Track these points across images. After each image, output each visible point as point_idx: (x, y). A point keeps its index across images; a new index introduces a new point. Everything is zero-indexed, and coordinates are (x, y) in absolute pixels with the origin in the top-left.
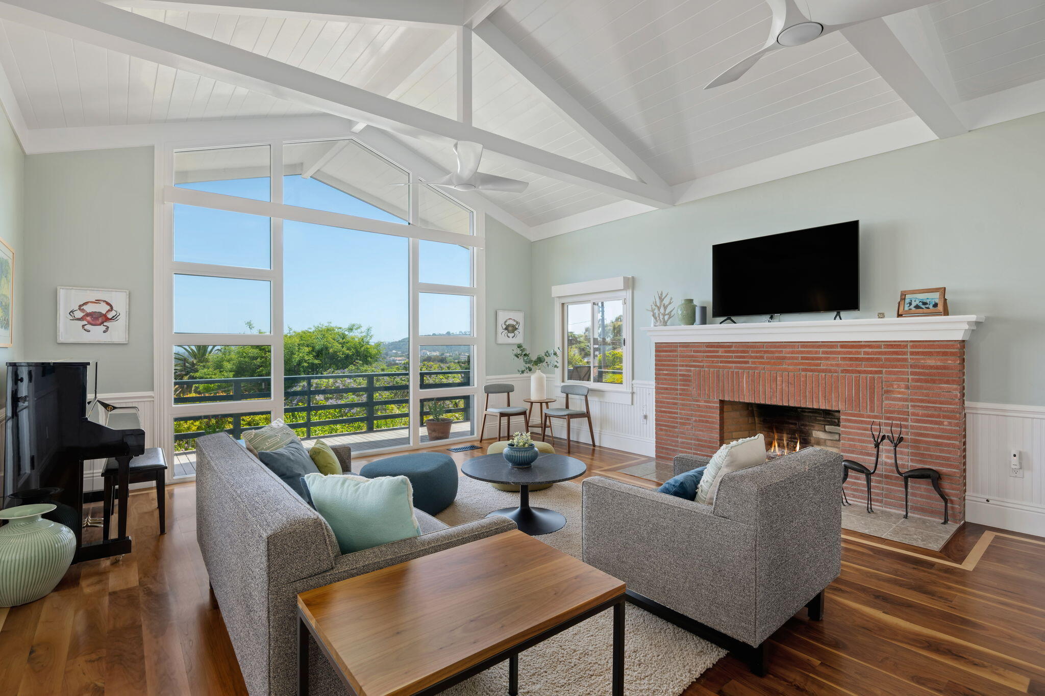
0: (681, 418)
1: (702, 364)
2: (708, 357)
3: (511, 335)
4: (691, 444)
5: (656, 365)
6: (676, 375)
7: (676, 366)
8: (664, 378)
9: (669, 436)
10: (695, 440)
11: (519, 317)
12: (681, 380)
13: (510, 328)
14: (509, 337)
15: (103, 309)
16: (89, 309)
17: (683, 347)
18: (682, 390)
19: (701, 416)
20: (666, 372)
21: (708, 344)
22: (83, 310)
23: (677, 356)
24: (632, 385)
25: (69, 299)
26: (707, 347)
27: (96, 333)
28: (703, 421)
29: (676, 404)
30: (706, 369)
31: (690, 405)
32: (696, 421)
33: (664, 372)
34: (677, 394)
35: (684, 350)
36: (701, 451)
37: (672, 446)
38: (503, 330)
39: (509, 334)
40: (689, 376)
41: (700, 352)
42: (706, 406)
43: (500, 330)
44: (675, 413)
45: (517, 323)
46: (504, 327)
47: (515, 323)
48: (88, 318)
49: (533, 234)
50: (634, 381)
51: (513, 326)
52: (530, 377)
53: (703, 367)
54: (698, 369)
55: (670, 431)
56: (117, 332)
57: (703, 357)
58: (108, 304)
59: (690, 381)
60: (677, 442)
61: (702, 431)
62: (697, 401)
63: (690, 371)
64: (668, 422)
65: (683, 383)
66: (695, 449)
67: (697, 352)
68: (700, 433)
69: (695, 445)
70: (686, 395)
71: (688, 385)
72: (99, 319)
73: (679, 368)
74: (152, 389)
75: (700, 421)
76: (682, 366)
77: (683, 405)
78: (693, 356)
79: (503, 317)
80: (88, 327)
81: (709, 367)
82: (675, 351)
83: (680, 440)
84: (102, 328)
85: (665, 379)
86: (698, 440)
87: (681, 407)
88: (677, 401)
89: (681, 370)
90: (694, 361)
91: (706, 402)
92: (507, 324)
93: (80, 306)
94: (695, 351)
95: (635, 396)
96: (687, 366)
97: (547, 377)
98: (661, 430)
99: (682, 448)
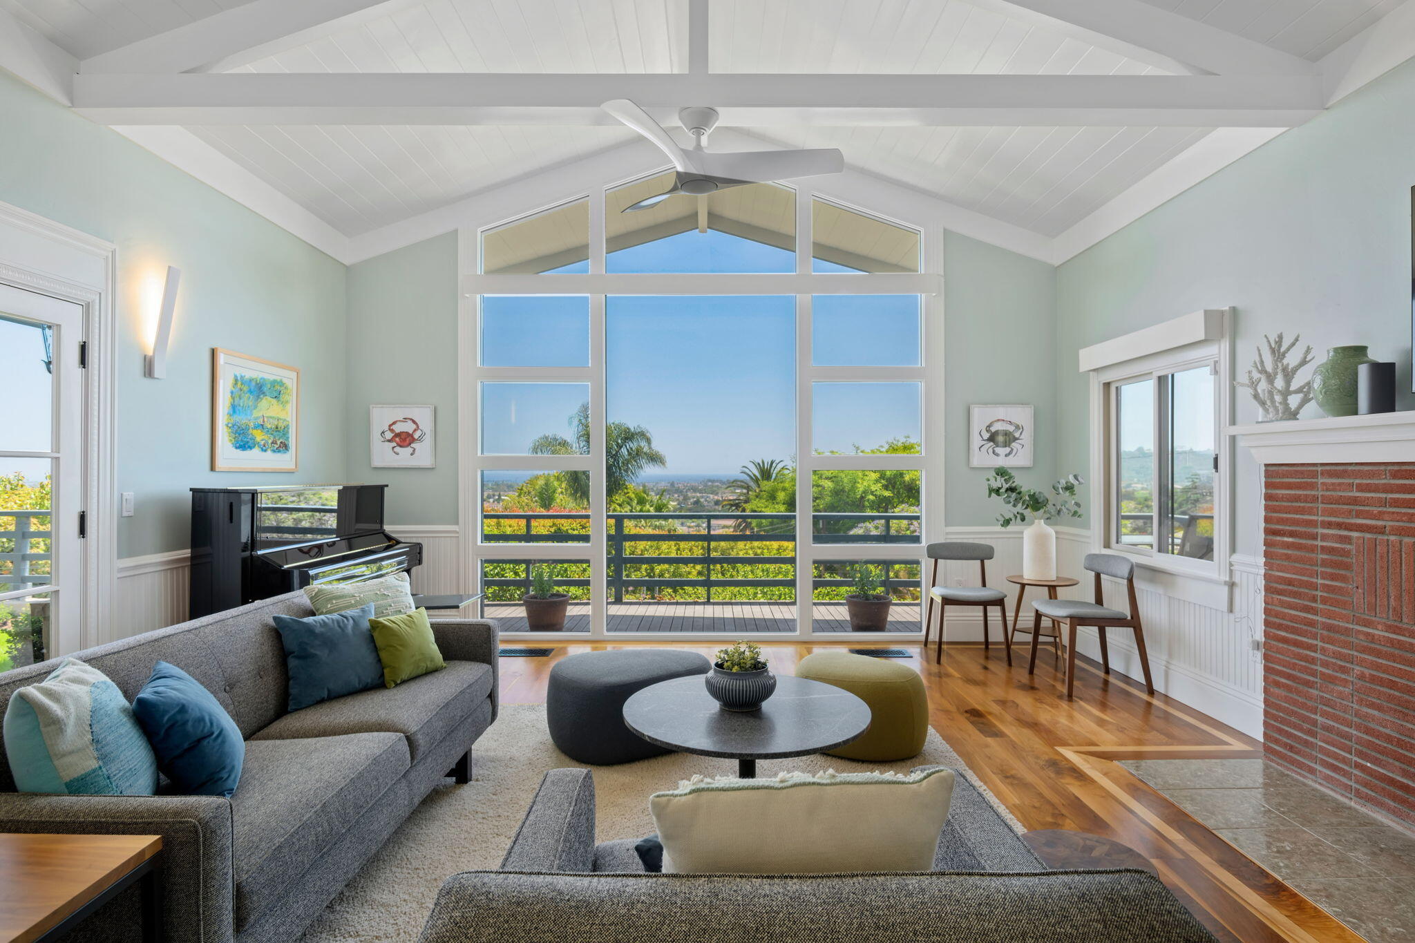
0: (1325, 664)
1: (1380, 523)
2: (1396, 503)
3: (1002, 451)
4: (1348, 737)
5: (1267, 520)
6: (1313, 549)
7: (1313, 524)
8: (1286, 554)
9: (1295, 703)
10: (1358, 727)
11: (1022, 416)
12: (1324, 563)
13: (1000, 439)
14: (997, 455)
15: (408, 427)
16: (398, 428)
17: (1331, 474)
18: (1327, 588)
19: (1378, 667)
20: (1290, 540)
21: (1396, 468)
22: (392, 431)
23: (1315, 499)
24: (1231, 565)
25: (382, 418)
26: (1395, 475)
27: (404, 457)
28: (1381, 682)
29: (1312, 624)
30: (1392, 538)
31: (1347, 632)
32: (1362, 677)
33: (1286, 539)
34: (1314, 599)
35: (1333, 484)
36: (1375, 761)
37: (1301, 729)
38: (984, 442)
39: (998, 450)
40: (1346, 553)
41: (1375, 489)
42: (1391, 641)
43: (976, 441)
44: (1312, 648)
45: (1017, 427)
46: (986, 436)
47: (1011, 428)
48: (397, 439)
49: (1055, 252)
50: (1235, 557)
51: (1006, 434)
52: (1022, 533)
53: (1382, 530)
54: (1368, 536)
55: (1298, 692)
56: (422, 454)
57: (1383, 503)
58: (414, 422)
59: (1347, 567)
60: (1315, 723)
61: (1379, 708)
62: (1367, 623)
63: (1347, 540)
64: (1294, 667)
65: (1329, 570)
66: (1360, 754)
67: (1368, 488)
68: (1376, 713)
69: (1359, 741)
70: (1335, 603)
71: (1344, 579)
72: (404, 439)
73: (1321, 531)
74: (457, 523)
75: (1373, 679)
76: (1329, 525)
77: (1329, 628)
78: (1355, 501)
79: (981, 418)
80: (398, 449)
81: (1400, 532)
82: (1312, 486)
83: (1320, 719)
84: (409, 450)
85: (1288, 557)
86: (1368, 731)
87: (1325, 633)
88: (1314, 617)
89: (1324, 537)
90: (1359, 514)
91: (1389, 628)
92: (993, 429)
93: (390, 426)
94: (1361, 488)
95: (1237, 591)
96: (1339, 526)
97: (1056, 533)
98: (1277, 684)
99: (1327, 743)
